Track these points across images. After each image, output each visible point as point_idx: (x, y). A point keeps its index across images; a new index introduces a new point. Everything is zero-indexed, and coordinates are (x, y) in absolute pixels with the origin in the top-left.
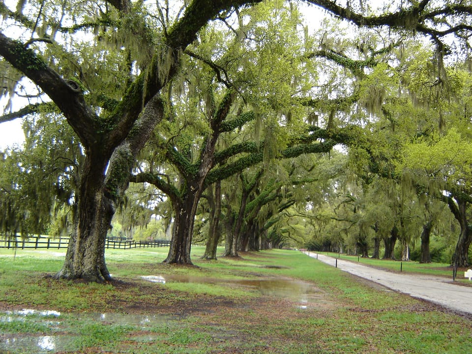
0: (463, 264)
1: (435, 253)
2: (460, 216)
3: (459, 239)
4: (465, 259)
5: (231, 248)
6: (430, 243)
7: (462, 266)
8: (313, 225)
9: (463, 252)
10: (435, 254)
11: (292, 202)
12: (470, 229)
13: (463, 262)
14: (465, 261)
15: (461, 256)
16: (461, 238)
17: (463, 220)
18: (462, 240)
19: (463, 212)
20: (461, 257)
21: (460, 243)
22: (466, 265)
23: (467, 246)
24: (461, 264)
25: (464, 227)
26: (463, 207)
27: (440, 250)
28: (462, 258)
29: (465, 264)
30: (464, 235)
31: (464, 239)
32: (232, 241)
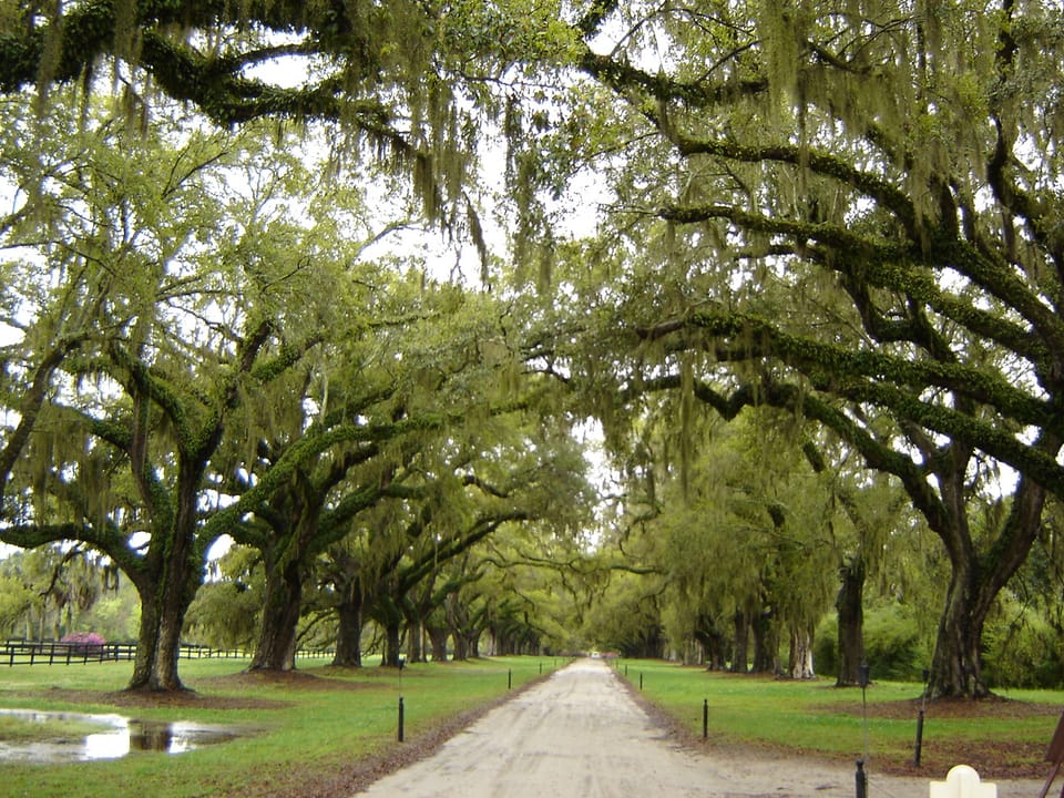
0: (966, 688)
1: (898, 651)
2: (944, 519)
3: (949, 601)
4: (973, 671)
5: (151, 659)
6: (866, 621)
7: (961, 696)
8: (571, 590)
9: (962, 648)
10: (900, 656)
11: (490, 524)
12: (981, 563)
13: (967, 679)
14: (972, 678)
15: (955, 659)
16: (954, 598)
17: (956, 534)
18: (957, 605)
19: (956, 507)
20: (956, 664)
21: (951, 614)
22: (977, 691)
23: (975, 624)
24: (958, 688)
25: (962, 557)
26: (954, 489)
27: (909, 642)
28: (962, 668)
29: (972, 688)
30: (963, 587)
31: (963, 599)
32: (157, 636)
